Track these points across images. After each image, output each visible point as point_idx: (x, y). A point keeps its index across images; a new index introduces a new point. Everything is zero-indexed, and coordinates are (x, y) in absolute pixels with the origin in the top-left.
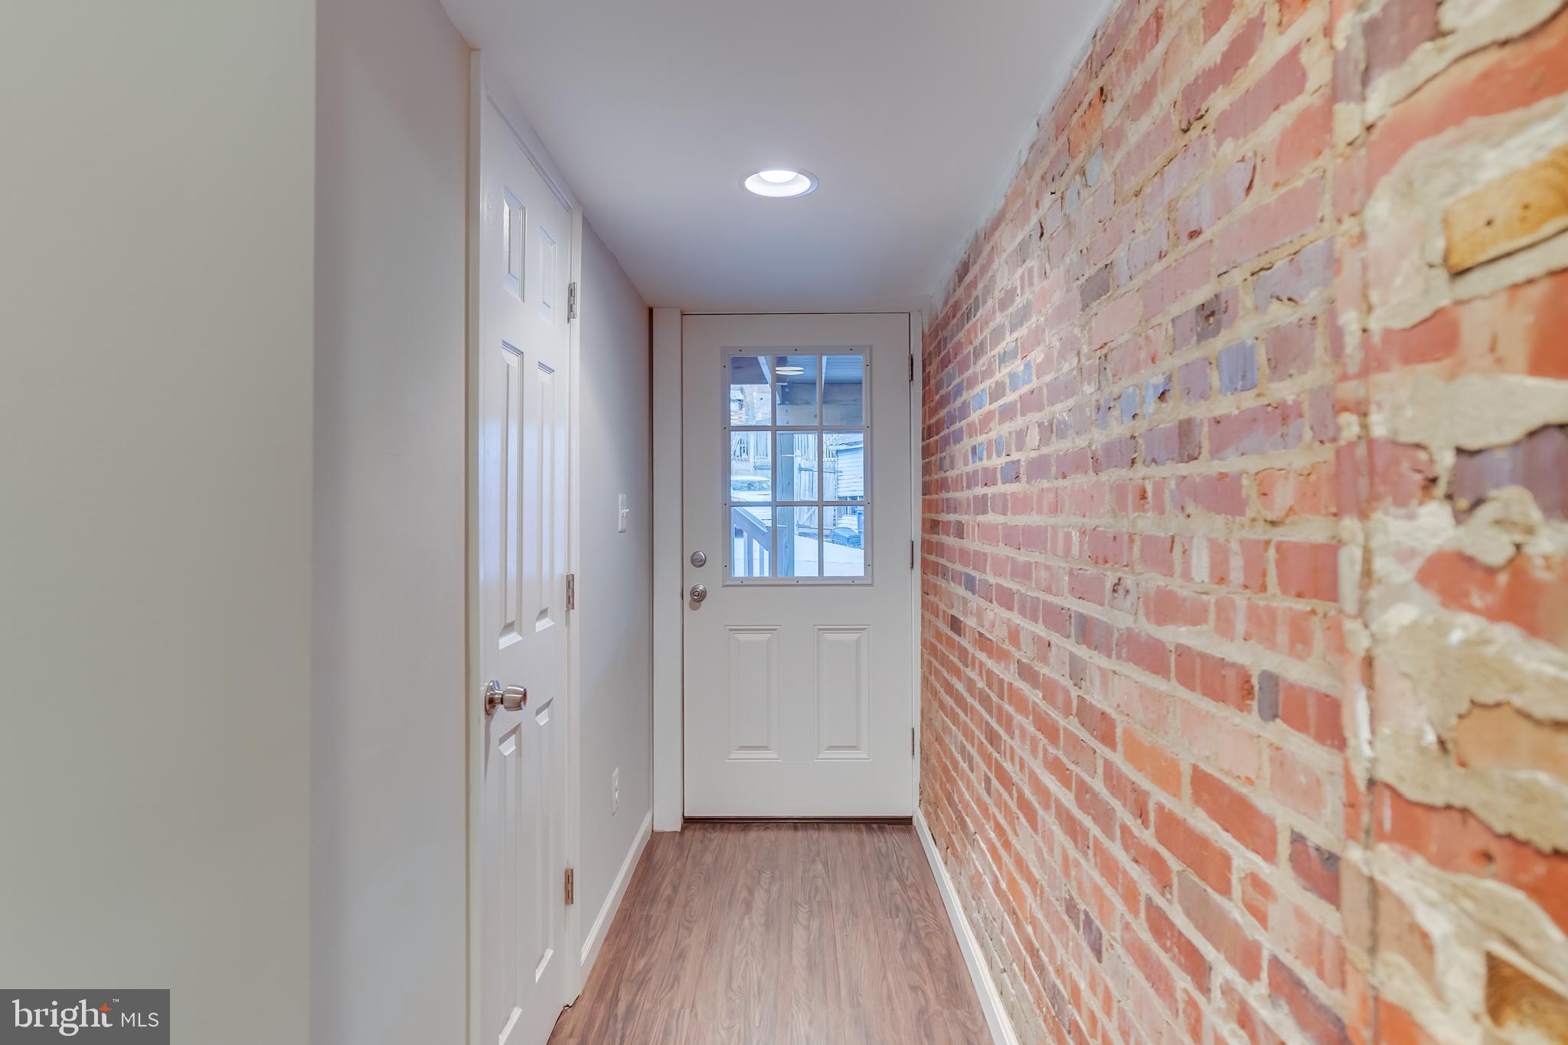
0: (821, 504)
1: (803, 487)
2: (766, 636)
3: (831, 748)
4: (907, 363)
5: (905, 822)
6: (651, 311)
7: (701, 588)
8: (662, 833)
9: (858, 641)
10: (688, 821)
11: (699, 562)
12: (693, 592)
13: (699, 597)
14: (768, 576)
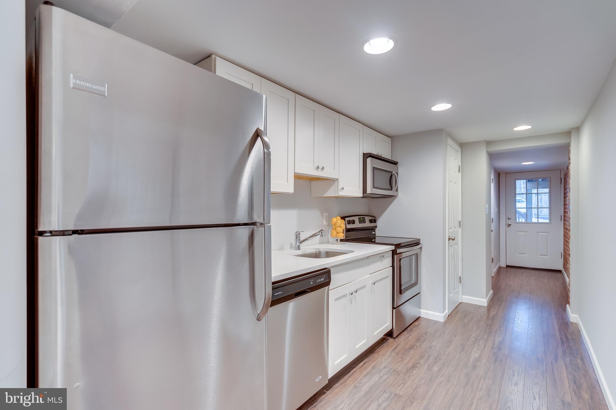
0: (538, 208)
1: (534, 205)
2: (525, 233)
3: (541, 255)
4: (560, 180)
5: (560, 271)
6: (499, 174)
7: (510, 223)
8: (502, 267)
9: (547, 235)
10: (507, 266)
11: (509, 219)
12: (508, 224)
13: (509, 225)
14: (524, 221)
